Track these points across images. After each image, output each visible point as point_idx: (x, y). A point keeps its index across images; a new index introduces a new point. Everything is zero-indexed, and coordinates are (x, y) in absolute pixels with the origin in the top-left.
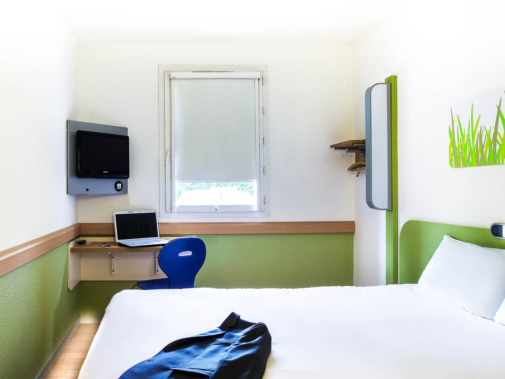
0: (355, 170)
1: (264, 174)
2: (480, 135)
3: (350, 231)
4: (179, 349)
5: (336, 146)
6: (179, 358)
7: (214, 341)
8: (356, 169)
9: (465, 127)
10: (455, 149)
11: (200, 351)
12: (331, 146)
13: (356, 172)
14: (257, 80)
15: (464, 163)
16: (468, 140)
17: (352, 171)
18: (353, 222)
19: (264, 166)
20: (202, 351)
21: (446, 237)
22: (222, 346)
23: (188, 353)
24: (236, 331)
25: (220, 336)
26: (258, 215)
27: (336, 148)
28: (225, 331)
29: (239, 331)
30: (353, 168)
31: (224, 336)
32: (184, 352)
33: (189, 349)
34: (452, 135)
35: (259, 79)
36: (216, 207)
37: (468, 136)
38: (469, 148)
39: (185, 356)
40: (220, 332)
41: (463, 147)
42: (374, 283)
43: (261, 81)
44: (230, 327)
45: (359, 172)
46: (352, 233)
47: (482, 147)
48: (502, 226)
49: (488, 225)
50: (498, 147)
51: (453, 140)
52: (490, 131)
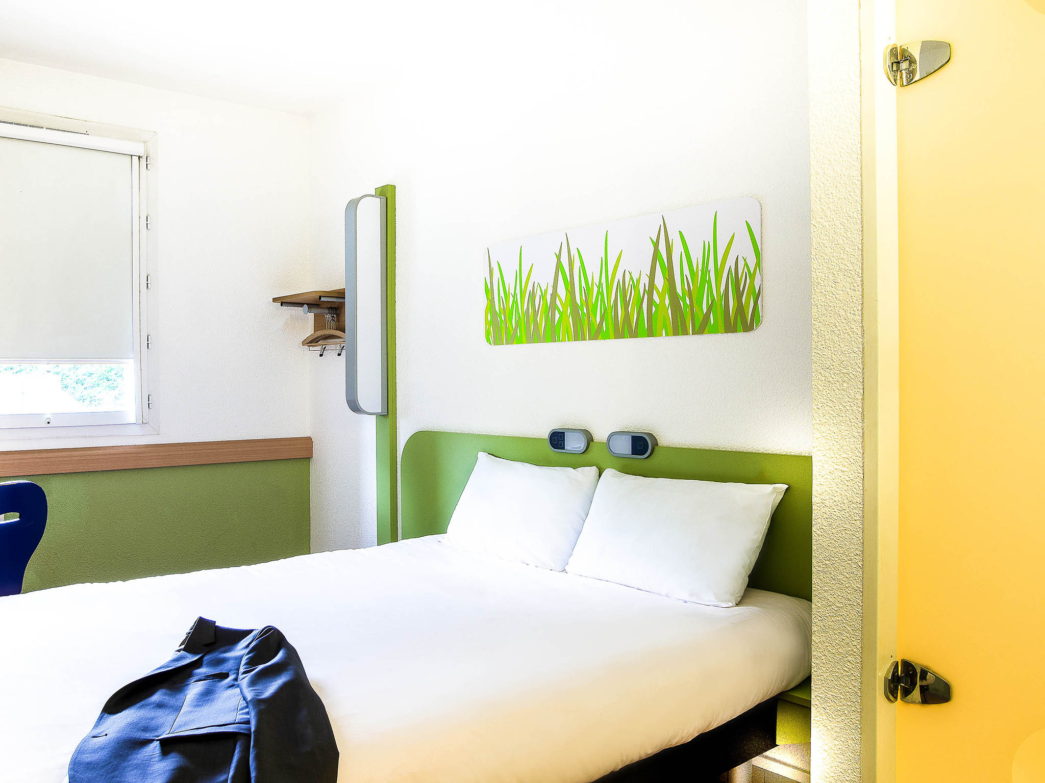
0: (314, 344)
1: (148, 348)
2: (532, 295)
3: (304, 454)
4: (138, 702)
5: (284, 301)
6: (152, 719)
7: (190, 675)
8: (317, 342)
9: (510, 280)
10: (494, 314)
11: (178, 697)
12: (275, 300)
13: (319, 348)
14: (135, 159)
15: (509, 338)
16: (515, 302)
17: (310, 346)
18: (309, 439)
19: (149, 333)
20: (181, 696)
21: (482, 456)
22: (214, 681)
23: (160, 705)
24: (224, 649)
25: (197, 664)
26: (136, 430)
27: (284, 303)
28: (202, 655)
29: (230, 649)
30: (311, 342)
31: (205, 662)
32: (152, 706)
33: (156, 697)
34: (489, 291)
35: (139, 157)
36: (49, 416)
37: (515, 296)
38: (516, 316)
39: (160, 713)
40: (191, 658)
41: (507, 311)
42: (354, 542)
43: (143, 160)
44: (207, 645)
45: (324, 348)
46: (308, 458)
47: (536, 313)
48: (563, 433)
49: (545, 434)
50: (557, 316)
51: (492, 301)
52: (546, 291)
